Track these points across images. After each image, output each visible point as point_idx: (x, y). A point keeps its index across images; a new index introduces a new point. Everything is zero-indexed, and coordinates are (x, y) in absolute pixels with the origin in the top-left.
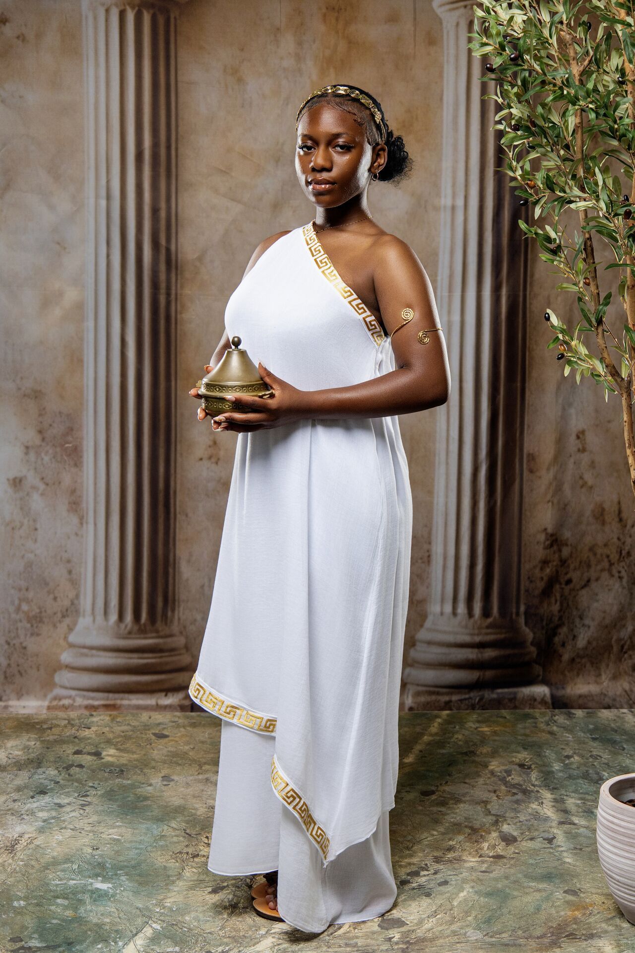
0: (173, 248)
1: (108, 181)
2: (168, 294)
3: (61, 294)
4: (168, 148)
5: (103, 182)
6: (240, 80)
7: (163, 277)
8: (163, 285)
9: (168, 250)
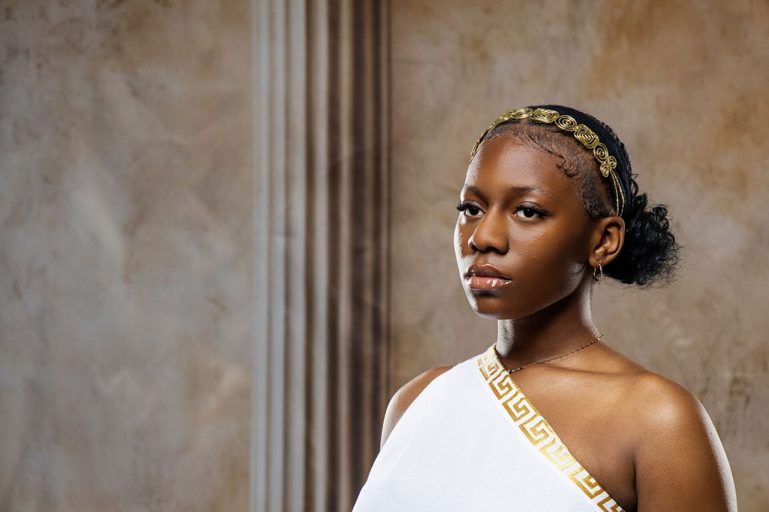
0: (383, 307)
1: (288, 210)
2: (376, 377)
3: (217, 375)
4: (377, 159)
5: (280, 209)
6: (484, 57)
7: (368, 350)
8: (368, 364)
9: (376, 311)
